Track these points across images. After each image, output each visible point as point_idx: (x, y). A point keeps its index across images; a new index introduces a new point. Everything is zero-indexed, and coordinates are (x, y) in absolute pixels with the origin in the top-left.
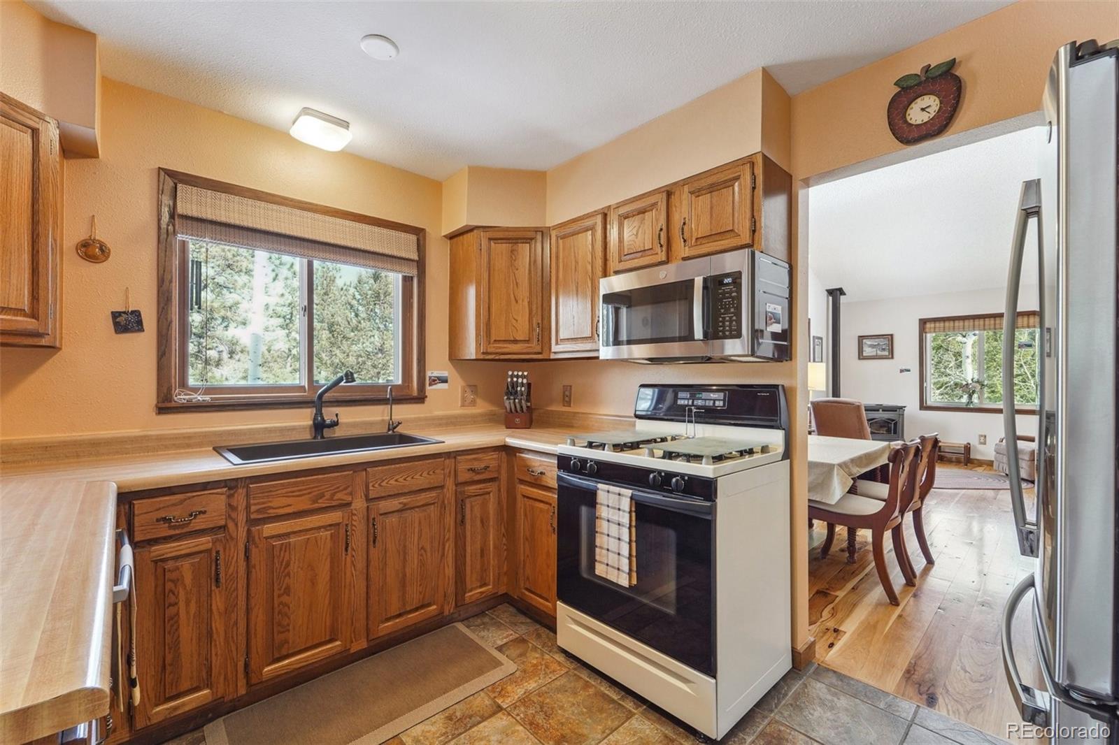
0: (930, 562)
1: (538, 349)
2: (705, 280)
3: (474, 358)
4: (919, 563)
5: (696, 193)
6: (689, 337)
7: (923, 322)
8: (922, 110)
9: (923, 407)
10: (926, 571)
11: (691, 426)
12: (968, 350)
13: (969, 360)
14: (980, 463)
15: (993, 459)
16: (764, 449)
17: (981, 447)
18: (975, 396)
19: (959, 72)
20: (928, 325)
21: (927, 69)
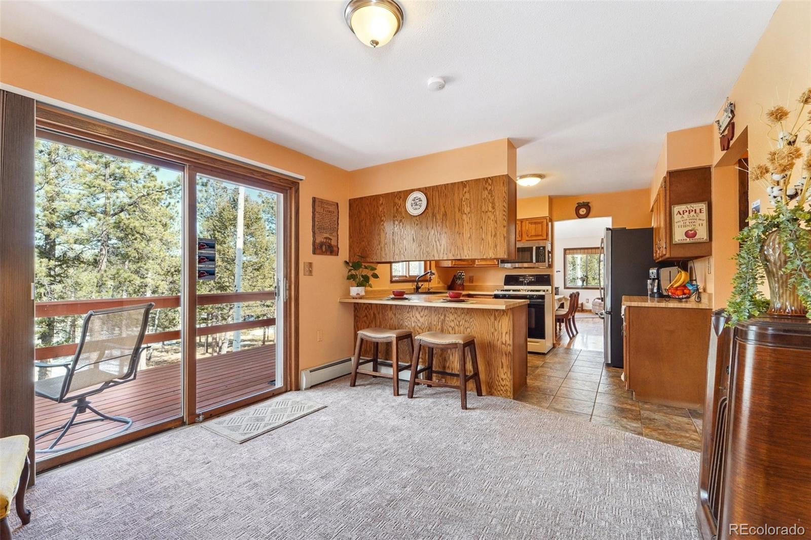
0: (577, 333)
1: (471, 263)
2: (536, 247)
3: (450, 266)
4: (575, 333)
5: (531, 223)
6: (531, 261)
7: (565, 250)
8: (583, 211)
9: (566, 288)
10: (576, 335)
11: (525, 287)
12: (578, 262)
13: (579, 267)
14: (587, 311)
15: (591, 309)
16: (547, 291)
17: (586, 304)
18: (585, 282)
19: (590, 205)
20: (567, 251)
21: (583, 202)
